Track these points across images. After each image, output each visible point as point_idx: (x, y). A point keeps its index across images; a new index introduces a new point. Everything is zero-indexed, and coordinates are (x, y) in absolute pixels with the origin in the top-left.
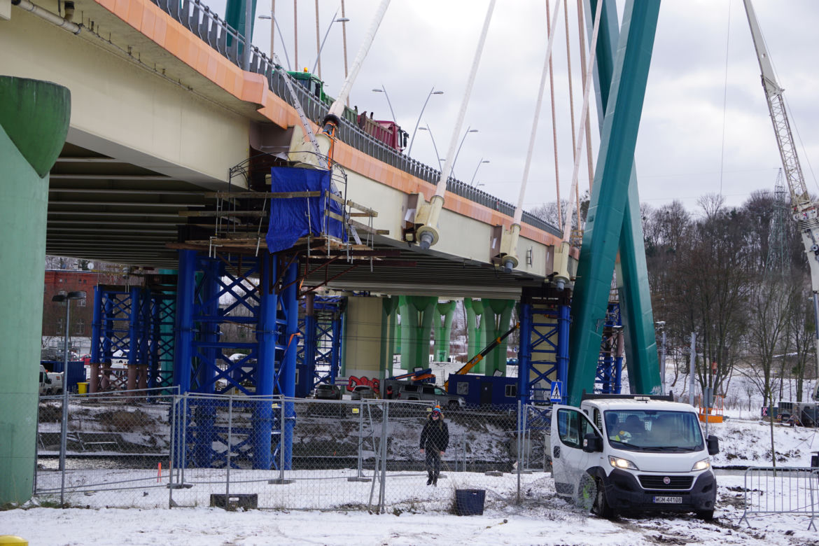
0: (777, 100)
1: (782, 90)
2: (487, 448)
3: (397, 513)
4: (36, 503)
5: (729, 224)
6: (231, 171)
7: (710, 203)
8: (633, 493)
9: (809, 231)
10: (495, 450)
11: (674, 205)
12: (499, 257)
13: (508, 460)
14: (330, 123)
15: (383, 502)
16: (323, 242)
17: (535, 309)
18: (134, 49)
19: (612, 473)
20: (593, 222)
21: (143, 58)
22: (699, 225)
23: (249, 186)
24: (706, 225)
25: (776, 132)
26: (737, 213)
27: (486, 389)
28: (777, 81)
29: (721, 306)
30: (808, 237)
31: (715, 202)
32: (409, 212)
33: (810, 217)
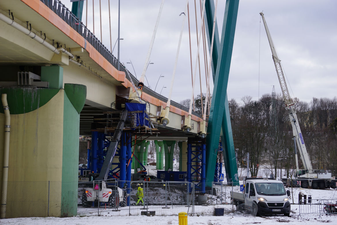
0: (278, 64)
1: (280, 61)
2: (176, 198)
3: (198, 216)
4: (79, 216)
5: (254, 107)
6: (111, 105)
7: (246, 100)
8: (266, 208)
9: (292, 113)
10: (179, 199)
11: (232, 101)
12: (184, 127)
13: (184, 203)
14: (140, 85)
15: (194, 212)
16: (145, 128)
17: (193, 146)
18: (90, 68)
19: (259, 203)
20: (213, 112)
21: (92, 69)
22: (242, 108)
23: (116, 108)
24: (245, 108)
25: (279, 76)
26: (257, 103)
27: (172, 176)
28: (278, 57)
29: (258, 142)
30: (291, 116)
31: (248, 99)
32: (158, 113)
33: (292, 108)
